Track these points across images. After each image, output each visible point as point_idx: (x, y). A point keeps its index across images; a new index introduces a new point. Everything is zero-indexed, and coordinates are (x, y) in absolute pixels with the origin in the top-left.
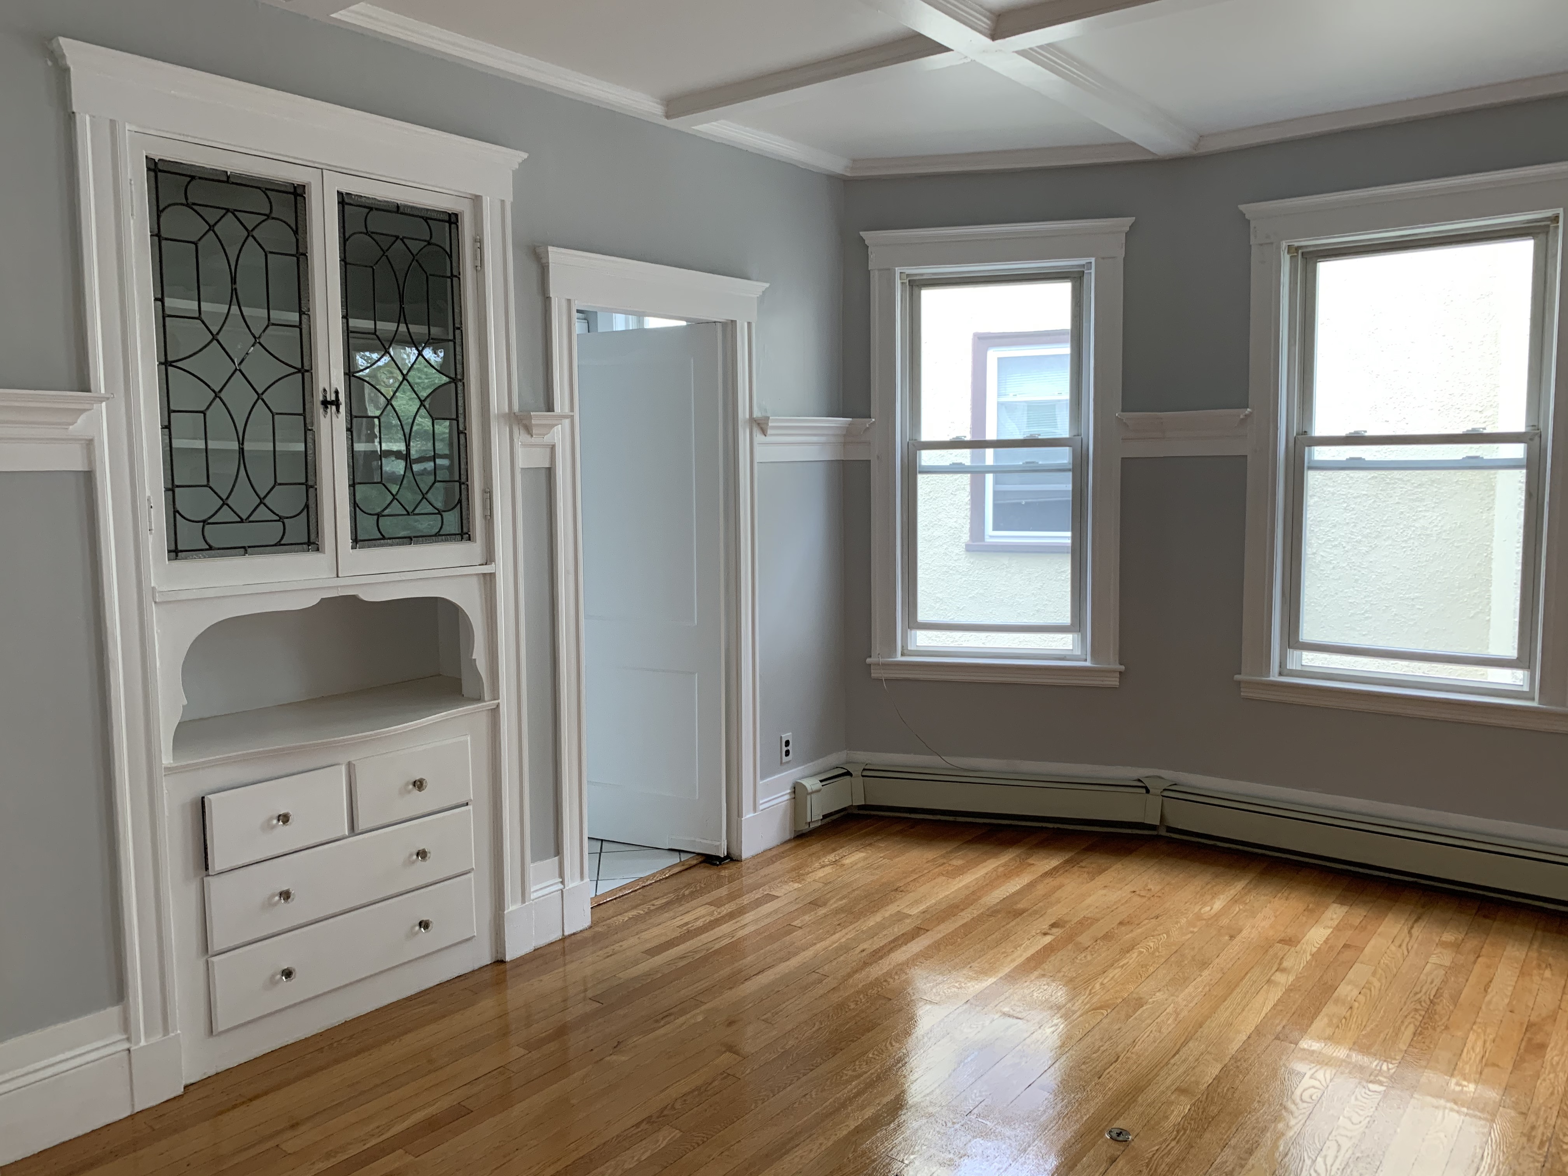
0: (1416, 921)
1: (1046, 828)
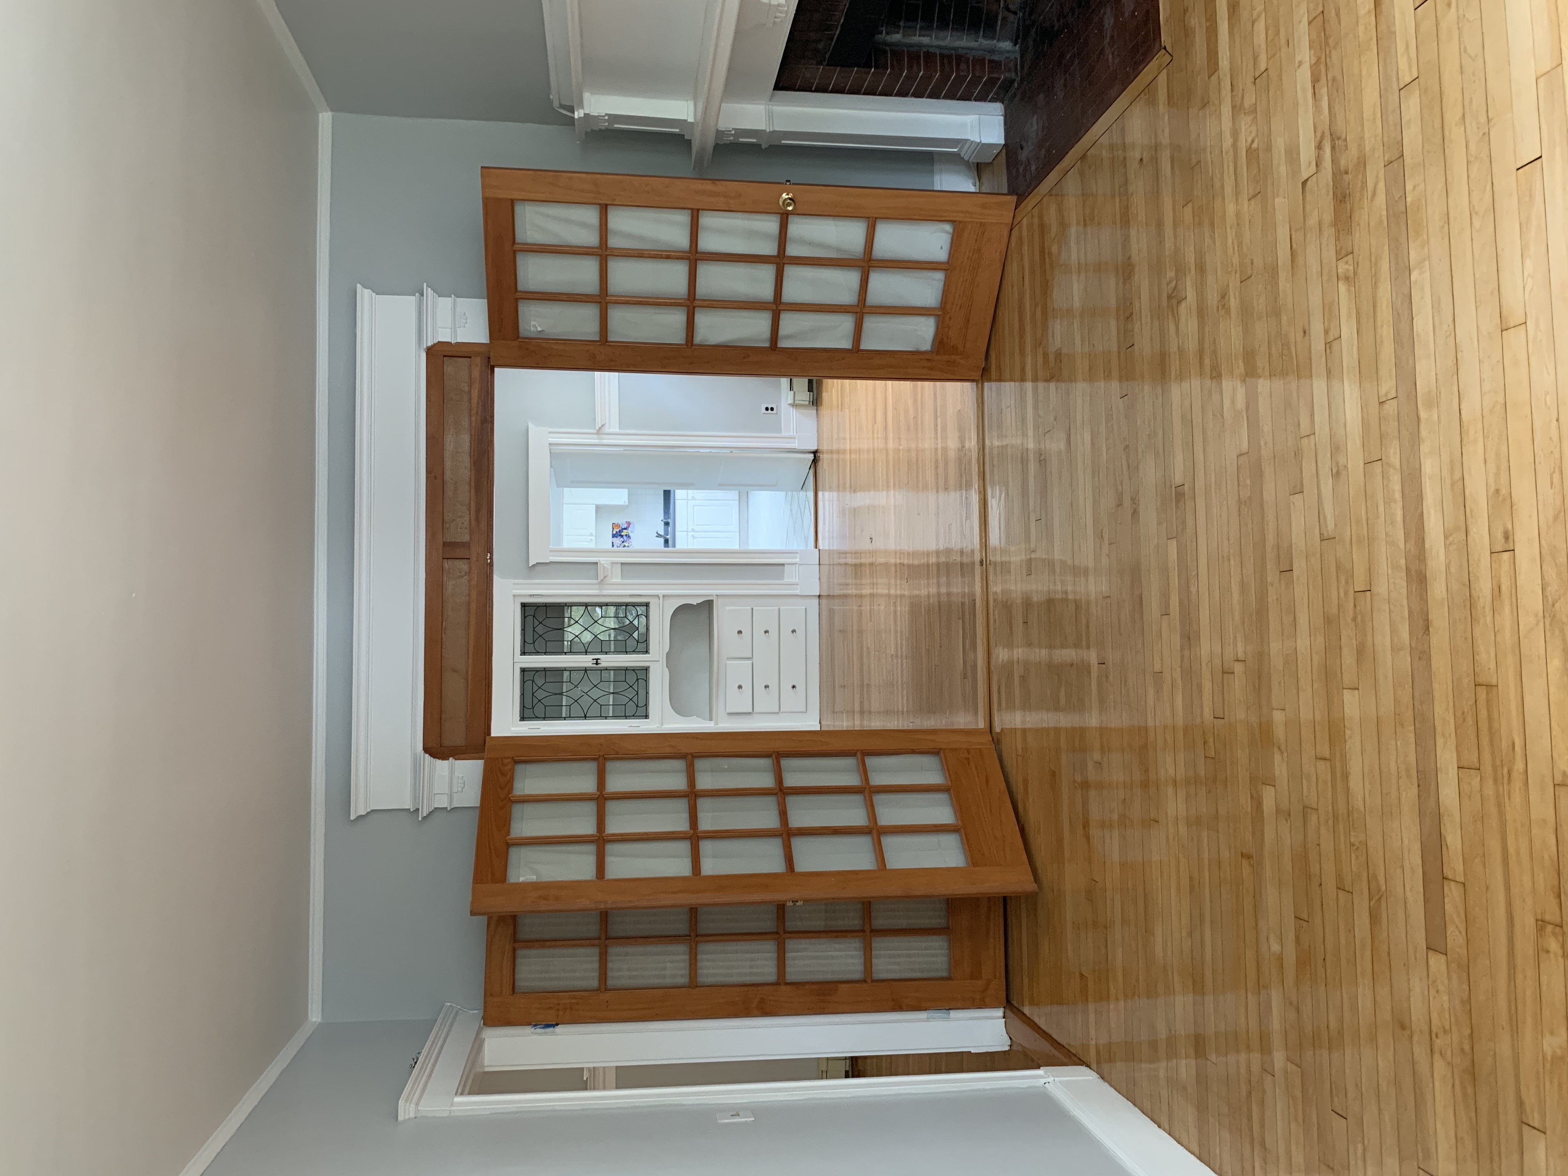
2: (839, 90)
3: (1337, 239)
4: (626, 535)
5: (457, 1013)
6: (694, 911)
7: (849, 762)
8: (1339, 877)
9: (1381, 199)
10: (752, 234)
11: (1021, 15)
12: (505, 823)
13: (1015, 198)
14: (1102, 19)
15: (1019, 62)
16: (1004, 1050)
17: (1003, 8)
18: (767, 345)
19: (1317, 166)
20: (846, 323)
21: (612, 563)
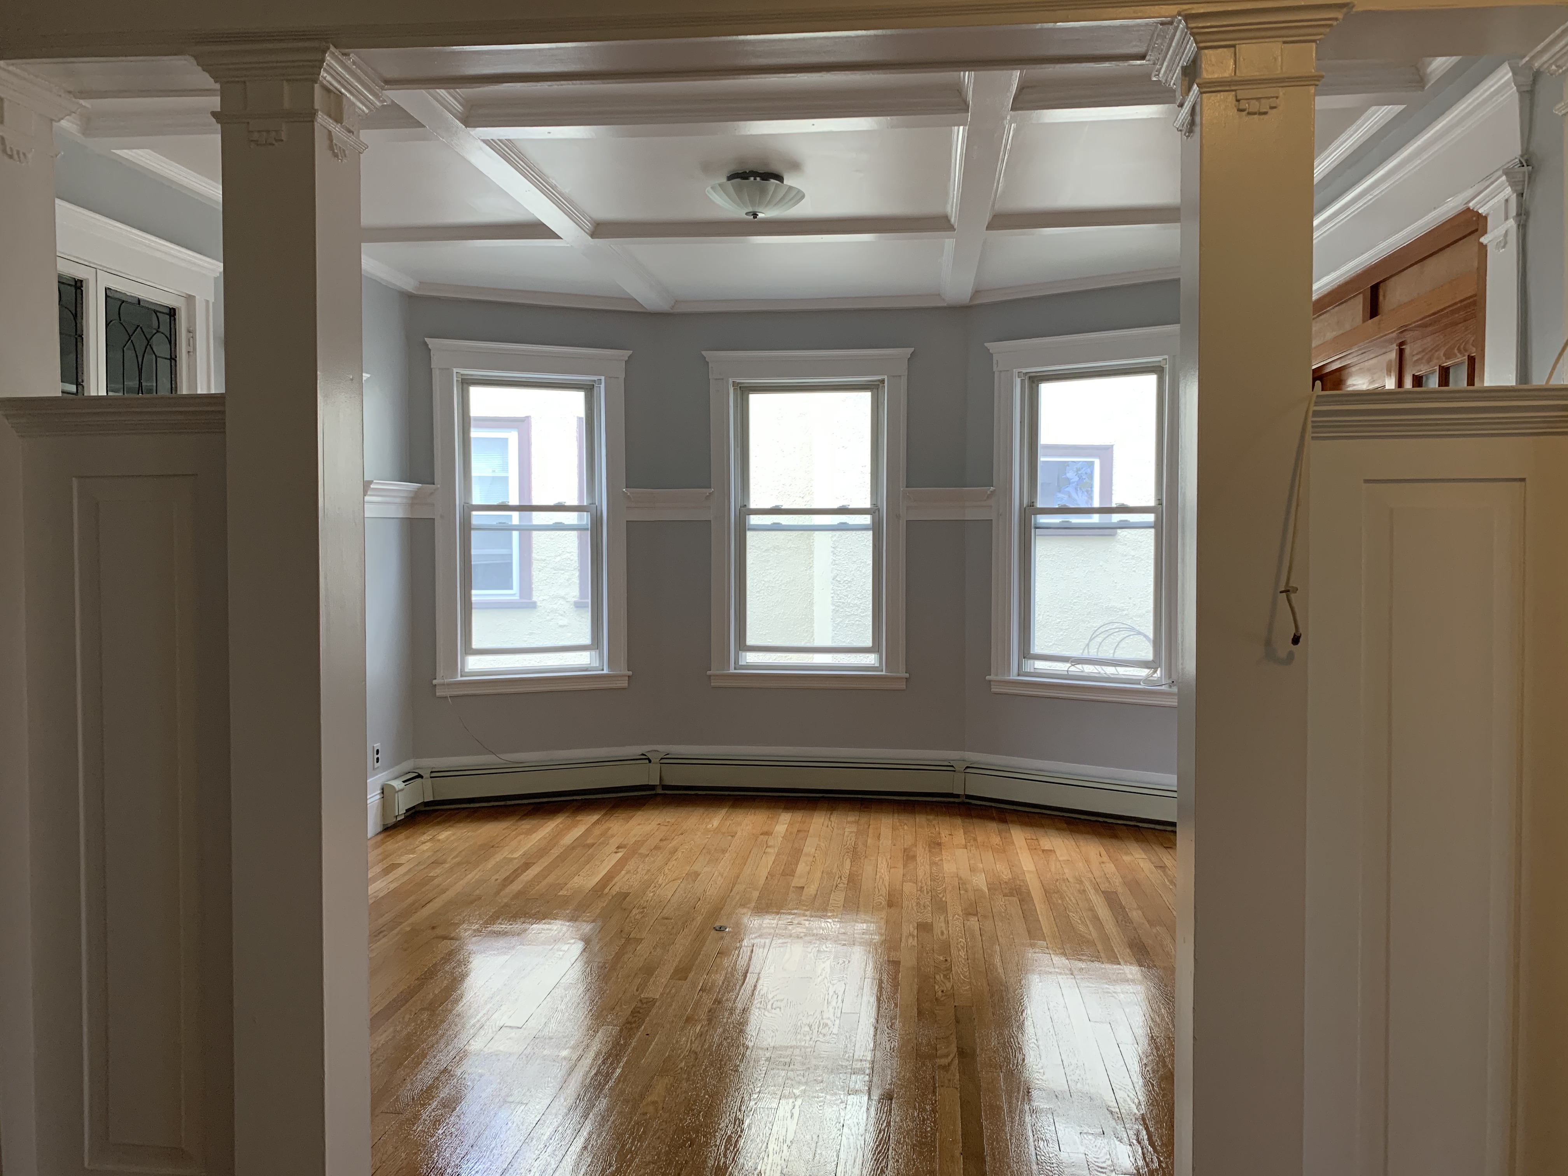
0: (831, 814)
1: (576, 800)
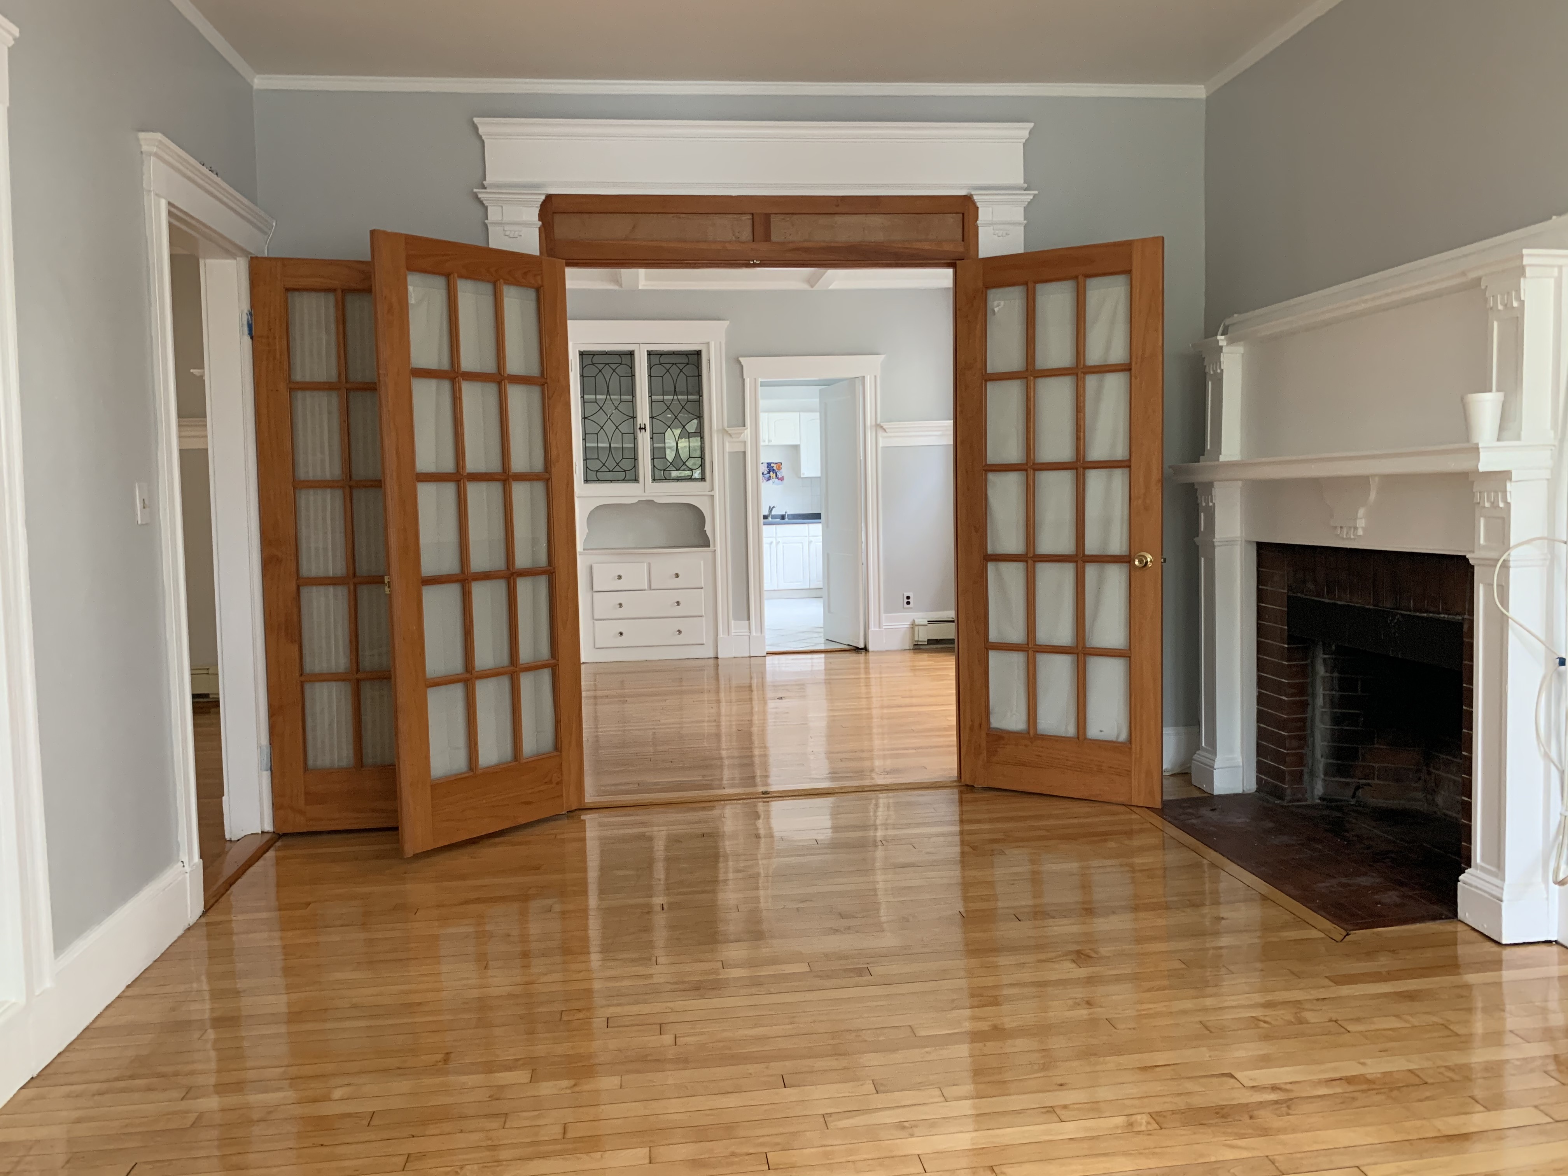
2: (1261, 614)
3: (1173, 1112)
4: (770, 477)
5: (265, 233)
6: (378, 484)
7: (545, 652)
8: (422, 1156)
9: (1230, 1155)
10: (1107, 523)
11: (1352, 803)
12: (472, 275)
13: (1159, 806)
14: (1365, 874)
15: (1302, 803)
16: (226, 833)
17: (1359, 782)
18: (990, 551)
19: (1253, 1087)
20: (1016, 634)
21: (745, 442)
